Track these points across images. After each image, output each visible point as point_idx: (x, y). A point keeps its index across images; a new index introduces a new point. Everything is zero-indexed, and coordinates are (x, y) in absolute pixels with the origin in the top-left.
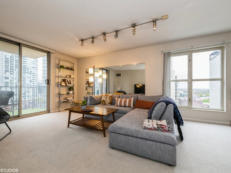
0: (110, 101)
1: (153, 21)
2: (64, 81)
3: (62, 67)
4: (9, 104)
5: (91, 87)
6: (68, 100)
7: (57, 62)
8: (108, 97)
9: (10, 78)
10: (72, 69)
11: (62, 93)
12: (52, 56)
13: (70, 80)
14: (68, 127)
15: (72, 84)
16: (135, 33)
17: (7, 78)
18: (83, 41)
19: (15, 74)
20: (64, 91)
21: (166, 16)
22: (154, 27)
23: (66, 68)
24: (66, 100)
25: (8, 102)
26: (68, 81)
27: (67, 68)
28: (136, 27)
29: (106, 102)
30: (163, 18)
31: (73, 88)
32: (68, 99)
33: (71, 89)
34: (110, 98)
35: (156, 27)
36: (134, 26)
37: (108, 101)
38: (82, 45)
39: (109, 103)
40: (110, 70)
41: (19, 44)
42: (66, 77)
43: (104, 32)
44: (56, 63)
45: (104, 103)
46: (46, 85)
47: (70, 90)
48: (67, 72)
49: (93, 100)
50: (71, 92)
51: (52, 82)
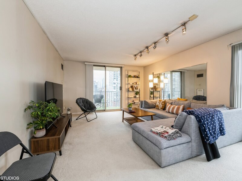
0: (162, 107)
1: (182, 25)
2: (132, 87)
3: (130, 76)
4: (102, 102)
5: (158, 91)
6: (135, 103)
7: (127, 73)
8: (161, 102)
9: (116, 83)
10: (138, 77)
11: (130, 97)
12: (123, 69)
13: (137, 86)
14: (123, 122)
15: (138, 89)
16: (169, 41)
17: (115, 84)
18: (136, 56)
19: (119, 80)
20: (132, 95)
21: (192, 16)
22: (183, 32)
23: (133, 77)
24: (133, 103)
25: (101, 101)
26: (135, 87)
27: (135, 77)
28: (169, 35)
29: (159, 107)
30: (190, 19)
31: (139, 93)
32: (135, 101)
33: (137, 93)
34: (163, 103)
35: (186, 31)
36: (167, 35)
37: (161, 106)
38: (135, 59)
39: (161, 109)
40: (186, 71)
41: (105, 66)
42: (133, 84)
43: (146, 46)
44: (125, 74)
45: (157, 108)
46: (120, 91)
47: (136, 95)
48: (135, 80)
49: (146, 104)
50: (138, 96)
51: (123, 89)
